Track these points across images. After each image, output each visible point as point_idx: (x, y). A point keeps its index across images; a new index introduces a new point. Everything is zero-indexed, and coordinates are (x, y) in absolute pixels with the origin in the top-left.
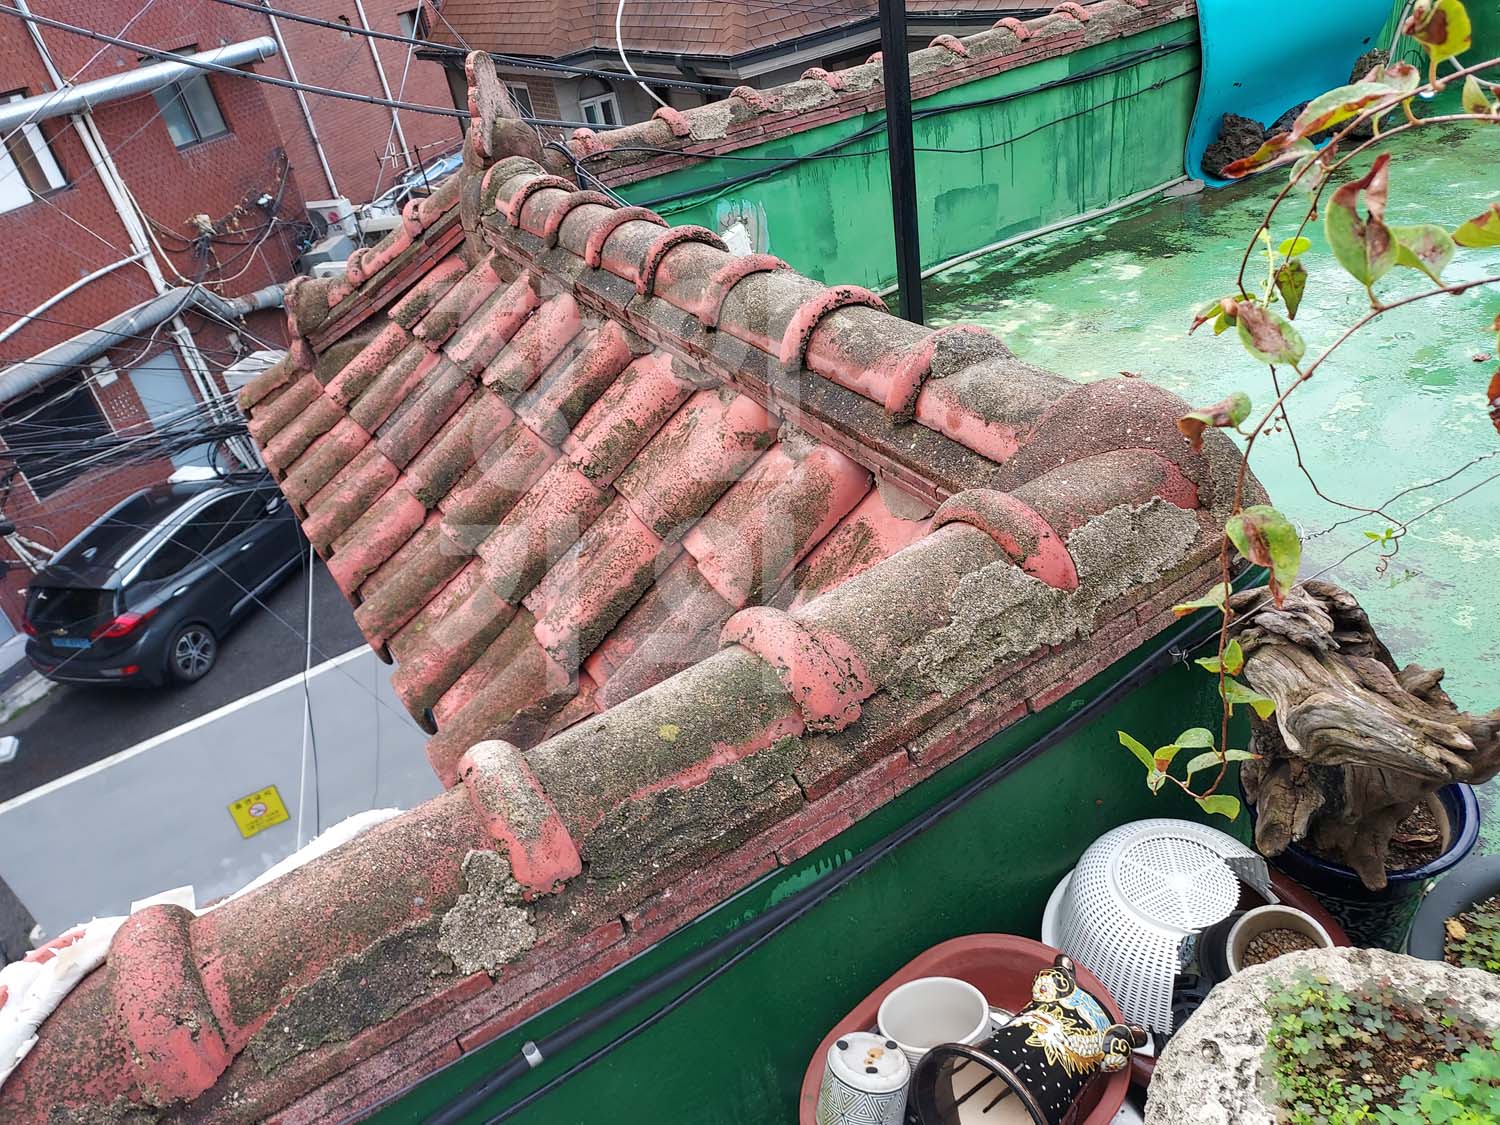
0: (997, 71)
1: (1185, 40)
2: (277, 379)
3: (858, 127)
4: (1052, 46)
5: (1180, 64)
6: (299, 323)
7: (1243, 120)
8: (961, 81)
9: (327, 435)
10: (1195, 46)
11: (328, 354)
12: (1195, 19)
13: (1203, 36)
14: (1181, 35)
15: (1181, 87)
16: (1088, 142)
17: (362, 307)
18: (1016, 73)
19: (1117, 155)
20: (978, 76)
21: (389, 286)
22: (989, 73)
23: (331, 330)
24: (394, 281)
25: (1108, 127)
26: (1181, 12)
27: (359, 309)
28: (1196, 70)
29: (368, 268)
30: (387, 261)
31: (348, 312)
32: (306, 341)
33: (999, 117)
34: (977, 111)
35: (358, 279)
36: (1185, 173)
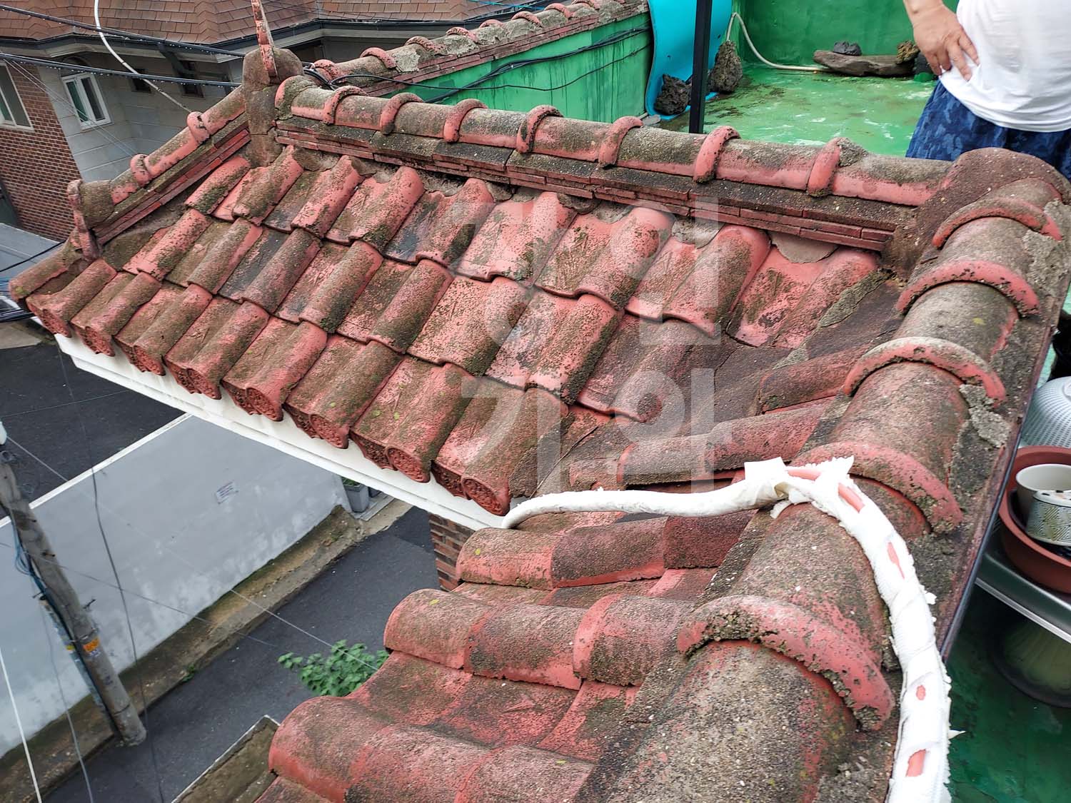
0: (558, 37)
1: (643, 27)
2: (55, 270)
3: (488, 69)
4: (584, 23)
5: (641, 42)
6: (85, 218)
7: (673, 78)
8: (541, 43)
9: (149, 304)
10: (649, 32)
11: (114, 243)
12: (648, 14)
13: (653, 25)
14: (640, 23)
15: (642, 56)
16: (602, 89)
17: (150, 201)
18: (567, 39)
19: (615, 98)
20: (548, 40)
21: (178, 183)
22: (554, 39)
23: (119, 222)
24: (183, 178)
25: (611, 80)
26: (642, 9)
27: (147, 204)
28: (650, 46)
29: (154, 170)
30: (174, 162)
31: (136, 206)
32: (92, 233)
33: (559, 68)
34: (549, 63)
35: (146, 178)
36: (645, 111)
